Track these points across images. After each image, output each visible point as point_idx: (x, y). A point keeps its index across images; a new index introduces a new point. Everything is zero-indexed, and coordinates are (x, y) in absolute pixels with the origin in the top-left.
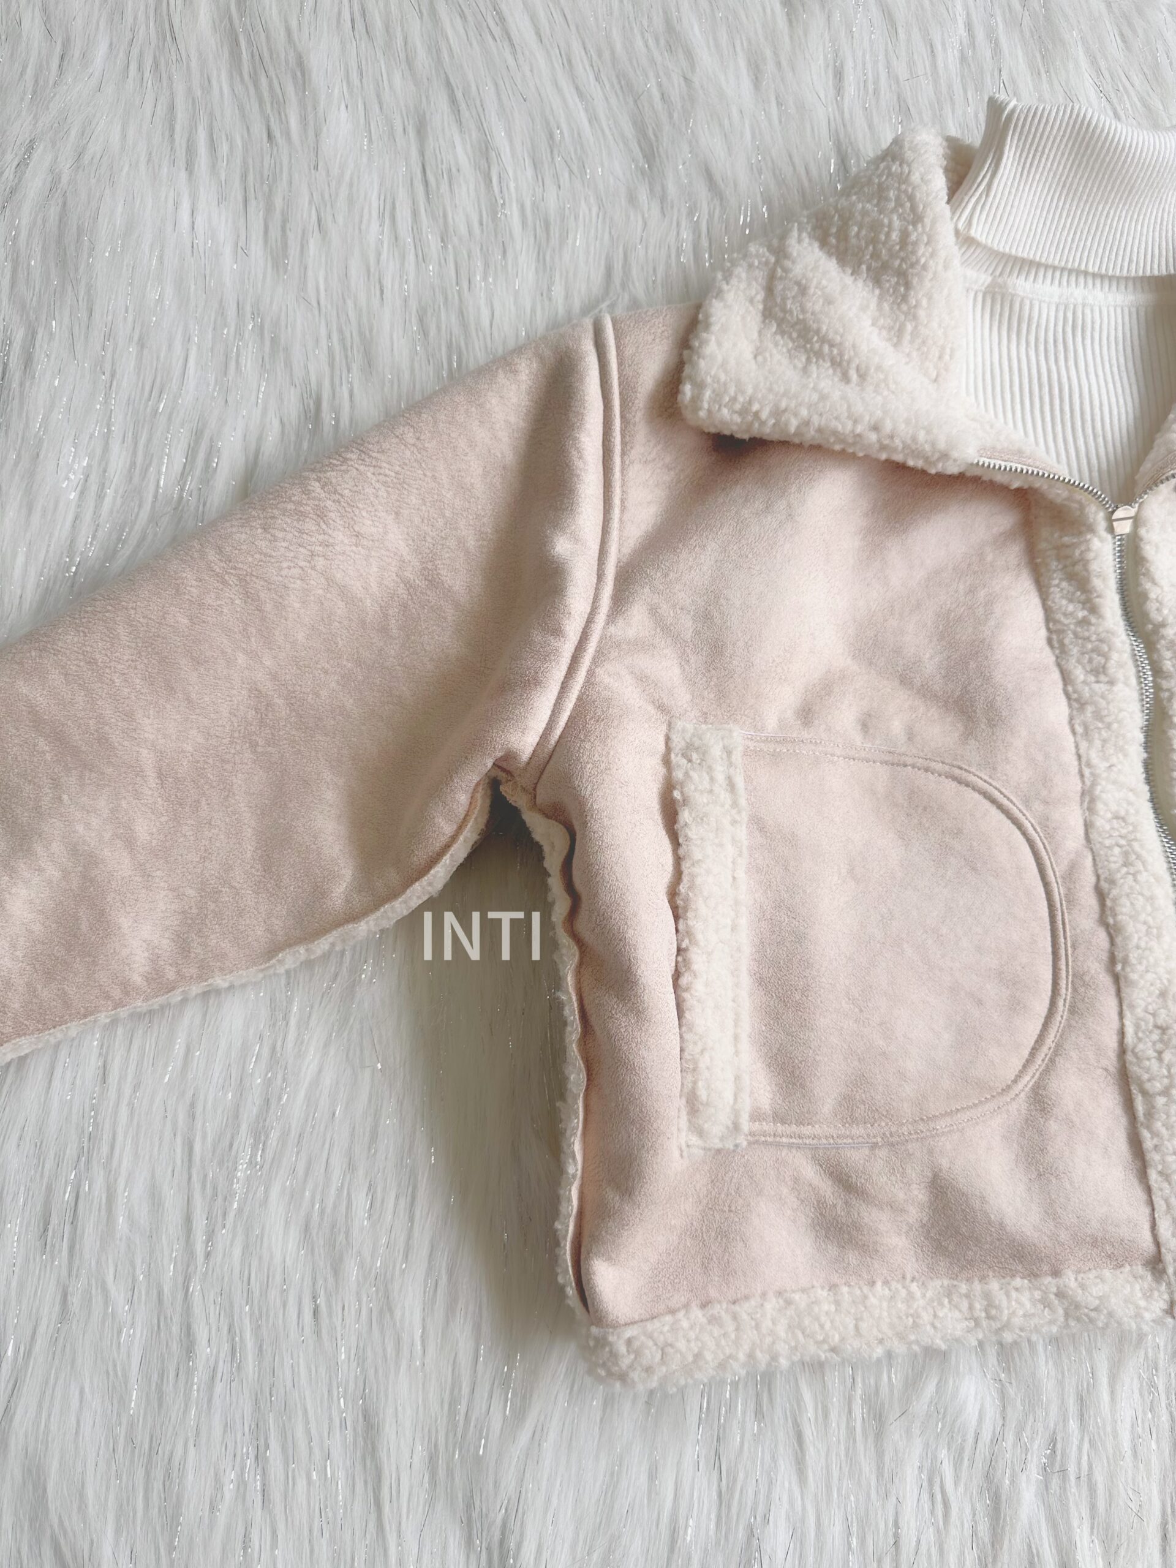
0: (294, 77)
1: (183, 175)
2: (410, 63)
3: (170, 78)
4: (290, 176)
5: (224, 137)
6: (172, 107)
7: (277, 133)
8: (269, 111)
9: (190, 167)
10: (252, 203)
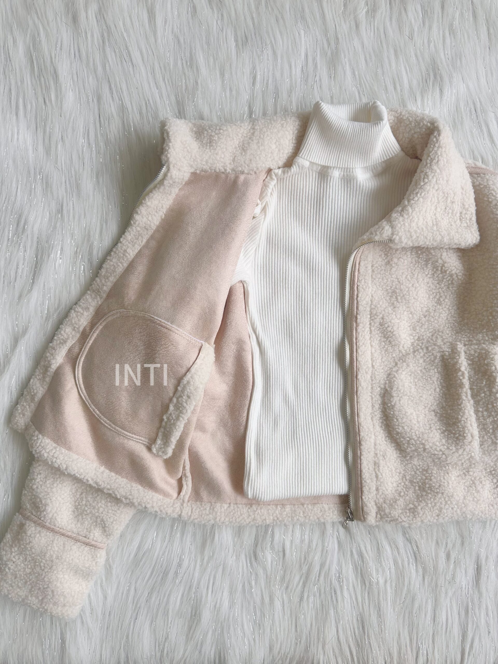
0: (53, 79)
1: (15, 117)
2: (95, 71)
3: (9, 77)
4: (52, 119)
5: (29, 102)
6: (10, 90)
7: (47, 102)
8: (44, 92)
9: (17, 114)
10: (39, 129)
